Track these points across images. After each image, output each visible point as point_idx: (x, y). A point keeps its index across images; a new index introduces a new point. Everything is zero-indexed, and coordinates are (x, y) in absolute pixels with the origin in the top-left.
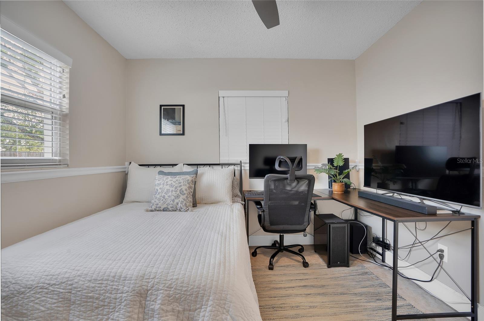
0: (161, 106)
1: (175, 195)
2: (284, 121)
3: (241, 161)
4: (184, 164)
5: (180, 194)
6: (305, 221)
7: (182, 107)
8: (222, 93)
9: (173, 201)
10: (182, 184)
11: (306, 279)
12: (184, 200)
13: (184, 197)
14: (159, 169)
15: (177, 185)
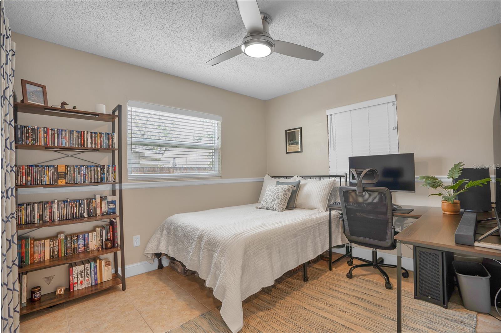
0: (286, 131)
1: (273, 199)
2: (392, 129)
3: (346, 173)
4: (298, 176)
5: (276, 198)
6: (388, 237)
7: (300, 129)
8: (329, 112)
9: (271, 203)
10: (279, 191)
11: (372, 295)
12: (278, 203)
13: (279, 201)
14: (277, 179)
15: (276, 192)
